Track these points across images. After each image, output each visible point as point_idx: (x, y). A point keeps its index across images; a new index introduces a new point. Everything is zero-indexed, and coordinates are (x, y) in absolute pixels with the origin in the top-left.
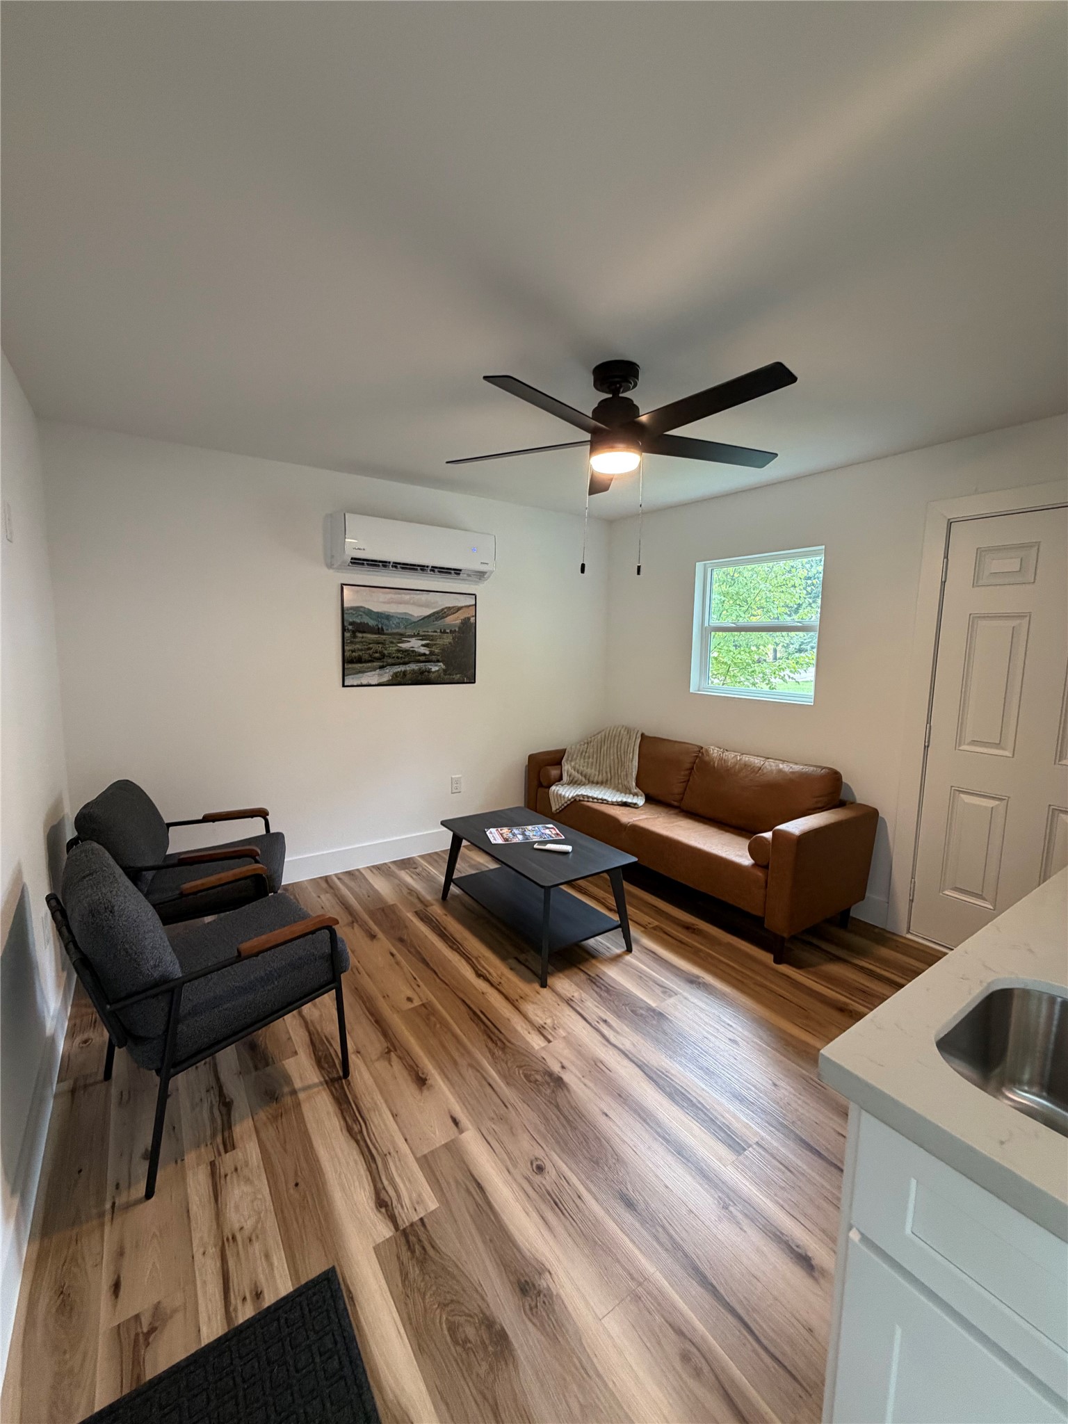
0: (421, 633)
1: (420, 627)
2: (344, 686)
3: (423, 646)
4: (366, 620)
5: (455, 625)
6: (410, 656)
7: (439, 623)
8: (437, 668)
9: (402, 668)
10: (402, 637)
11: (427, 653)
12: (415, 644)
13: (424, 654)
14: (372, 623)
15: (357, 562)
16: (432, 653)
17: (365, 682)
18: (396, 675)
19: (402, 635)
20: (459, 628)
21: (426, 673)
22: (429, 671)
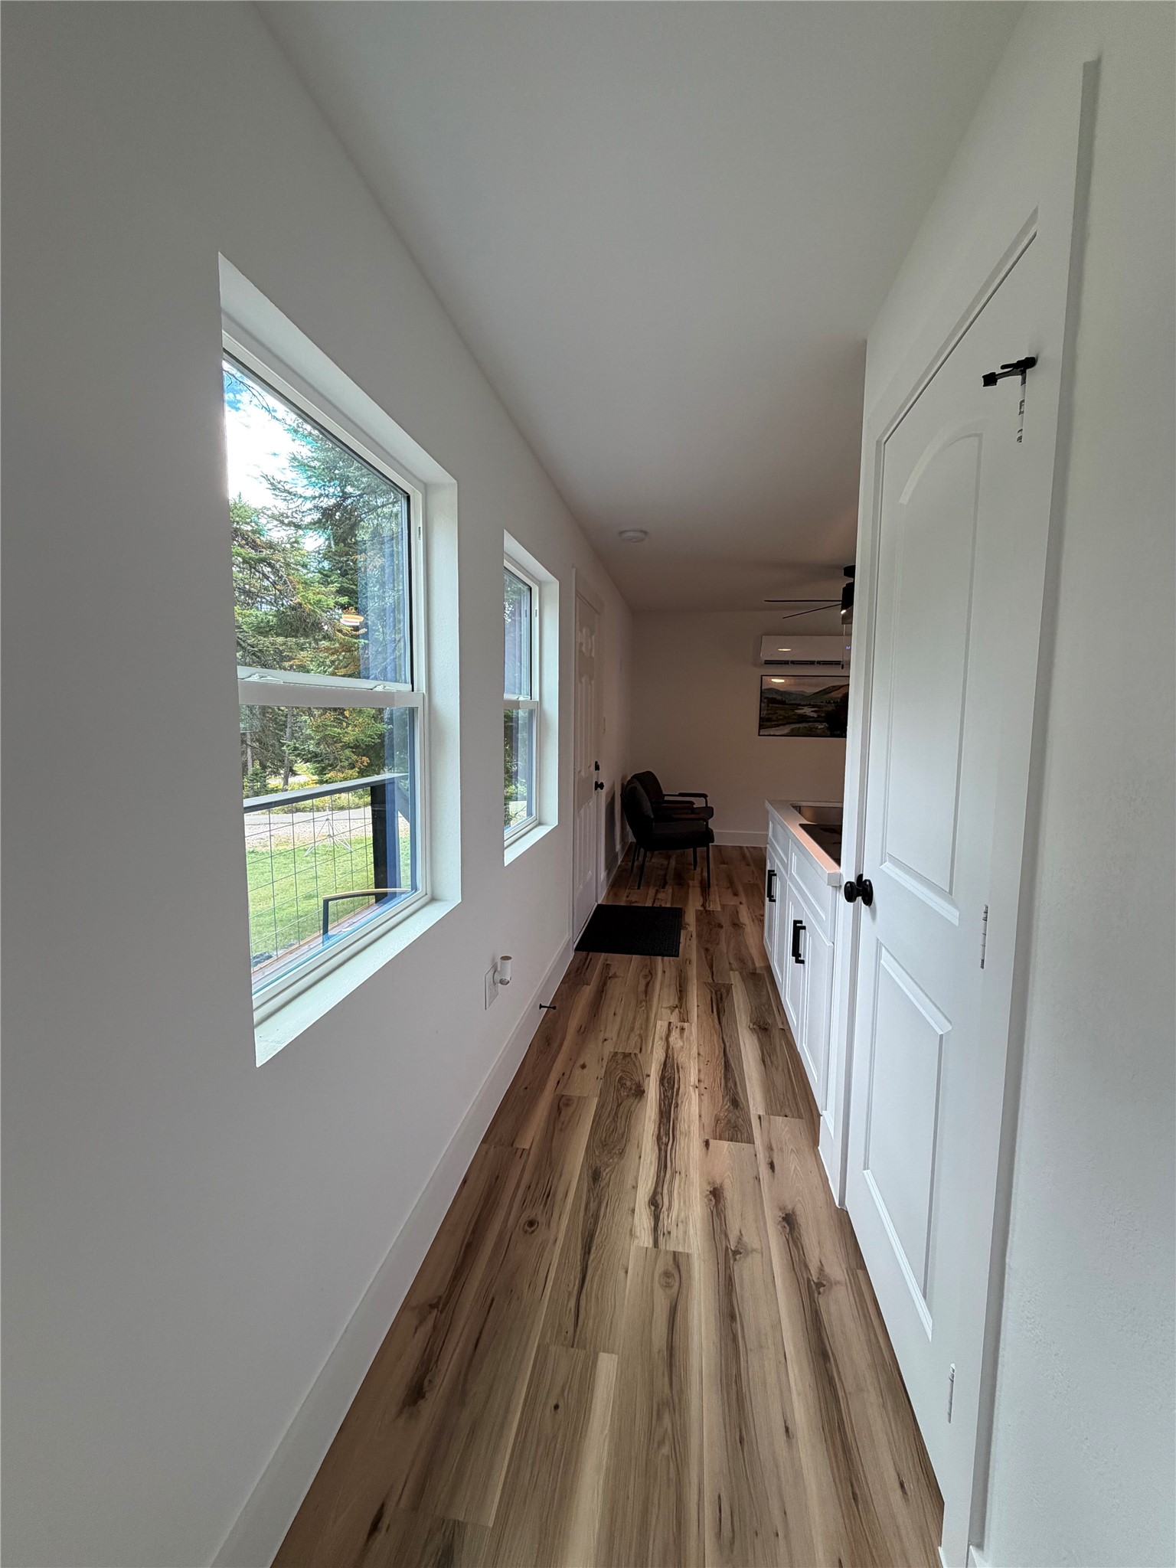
0: (812, 703)
1: (811, 700)
2: (759, 735)
3: (812, 711)
4: (775, 696)
5: (838, 698)
6: (804, 719)
7: (827, 696)
8: (822, 727)
9: (797, 726)
10: (798, 706)
11: (816, 716)
12: (807, 711)
13: (813, 717)
14: (779, 698)
15: (768, 663)
16: (819, 716)
17: (772, 733)
18: (792, 730)
19: (800, 705)
20: (841, 700)
21: (814, 730)
22: (817, 728)
